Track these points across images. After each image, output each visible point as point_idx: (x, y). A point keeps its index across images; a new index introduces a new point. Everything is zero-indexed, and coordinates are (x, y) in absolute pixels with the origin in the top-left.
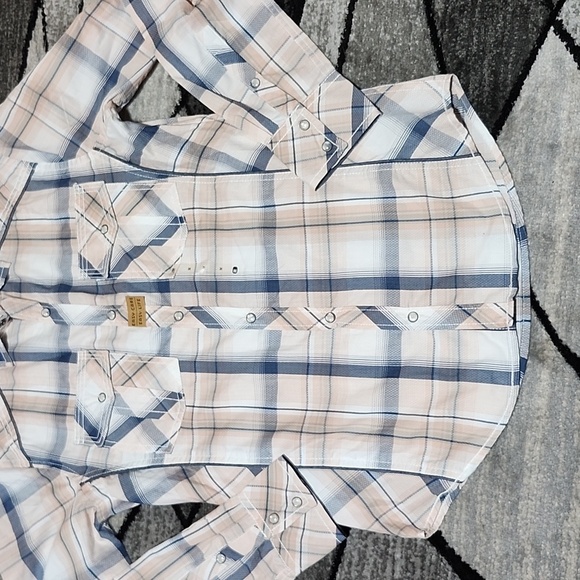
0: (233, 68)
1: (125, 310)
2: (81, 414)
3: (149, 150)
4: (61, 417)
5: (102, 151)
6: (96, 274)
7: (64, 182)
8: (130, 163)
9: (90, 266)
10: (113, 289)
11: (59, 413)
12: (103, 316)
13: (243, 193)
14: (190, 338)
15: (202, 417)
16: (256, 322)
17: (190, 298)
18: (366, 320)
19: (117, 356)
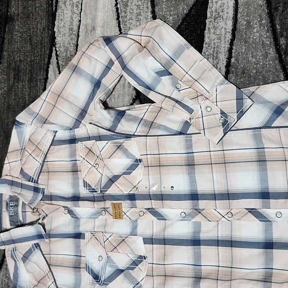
0: (165, 79)
1: (111, 210)
2: (89, 267)
3: (122, 125)
4: (78, 269)
5: (94, 124)
6: (94, 191)
7: (73, 141)
8: (109, 130)
9: (90, 186)
10: (103, 198)
11: (77, 267)
12: (98, 213)
13: (175, 146)
14: (149, 226)
15: (158, 269)
16: (186, 217)
17: (147, 204)
18: (251, 217)
19: (108, 236)
